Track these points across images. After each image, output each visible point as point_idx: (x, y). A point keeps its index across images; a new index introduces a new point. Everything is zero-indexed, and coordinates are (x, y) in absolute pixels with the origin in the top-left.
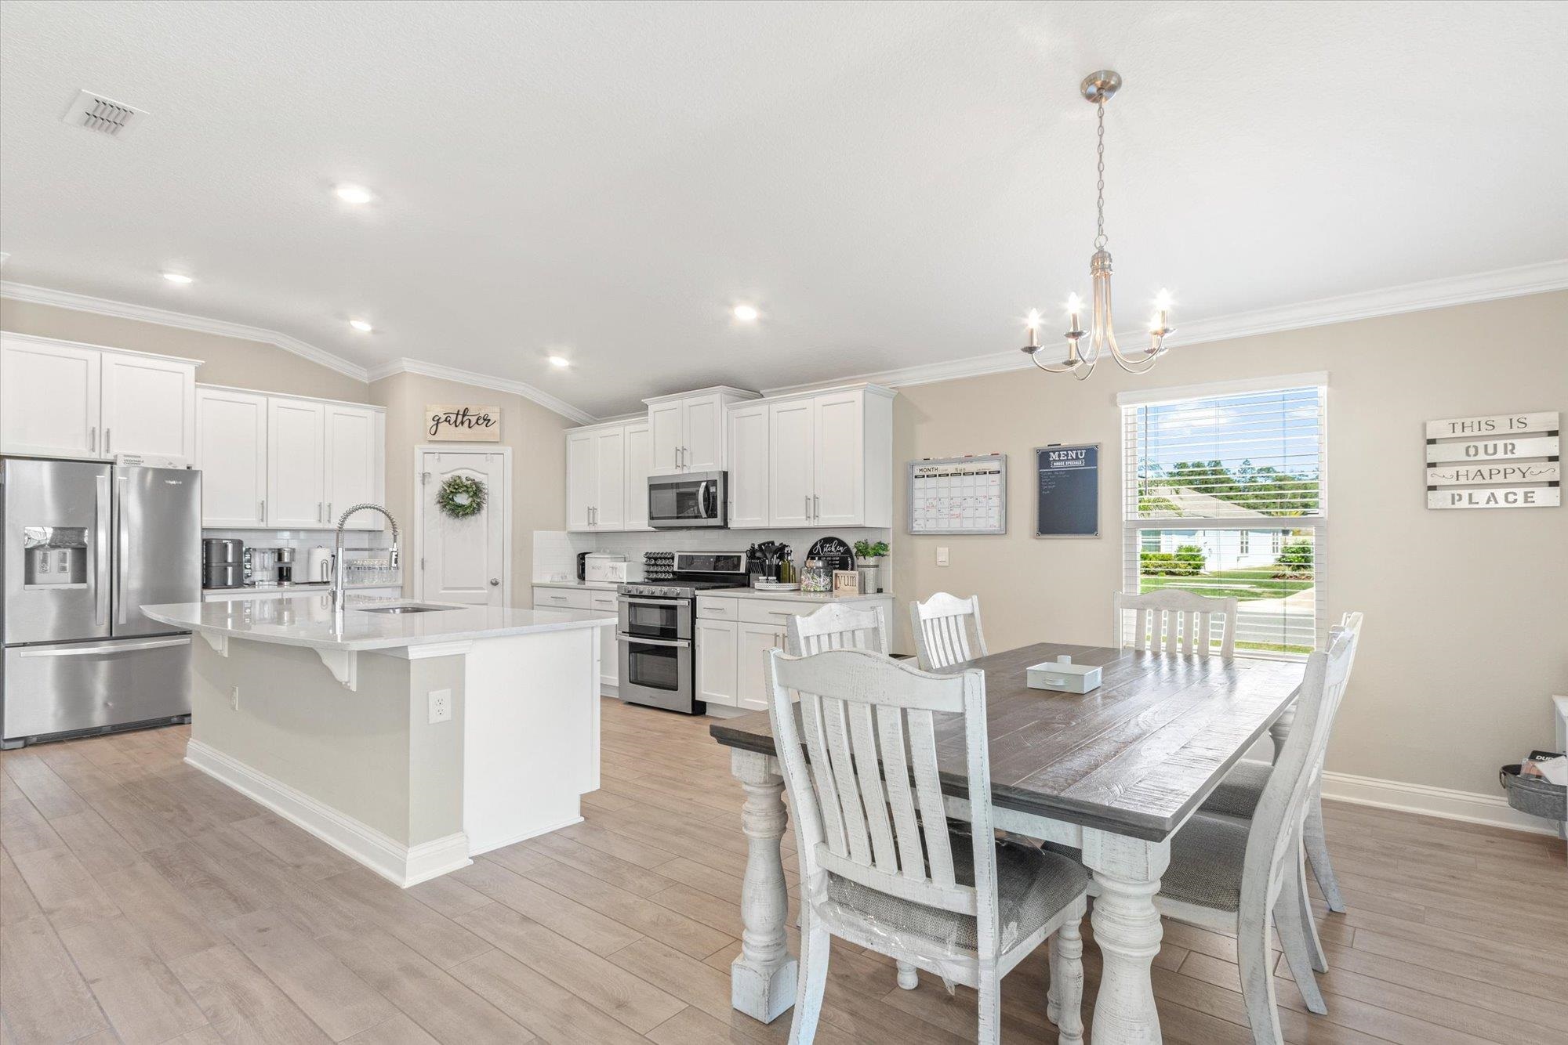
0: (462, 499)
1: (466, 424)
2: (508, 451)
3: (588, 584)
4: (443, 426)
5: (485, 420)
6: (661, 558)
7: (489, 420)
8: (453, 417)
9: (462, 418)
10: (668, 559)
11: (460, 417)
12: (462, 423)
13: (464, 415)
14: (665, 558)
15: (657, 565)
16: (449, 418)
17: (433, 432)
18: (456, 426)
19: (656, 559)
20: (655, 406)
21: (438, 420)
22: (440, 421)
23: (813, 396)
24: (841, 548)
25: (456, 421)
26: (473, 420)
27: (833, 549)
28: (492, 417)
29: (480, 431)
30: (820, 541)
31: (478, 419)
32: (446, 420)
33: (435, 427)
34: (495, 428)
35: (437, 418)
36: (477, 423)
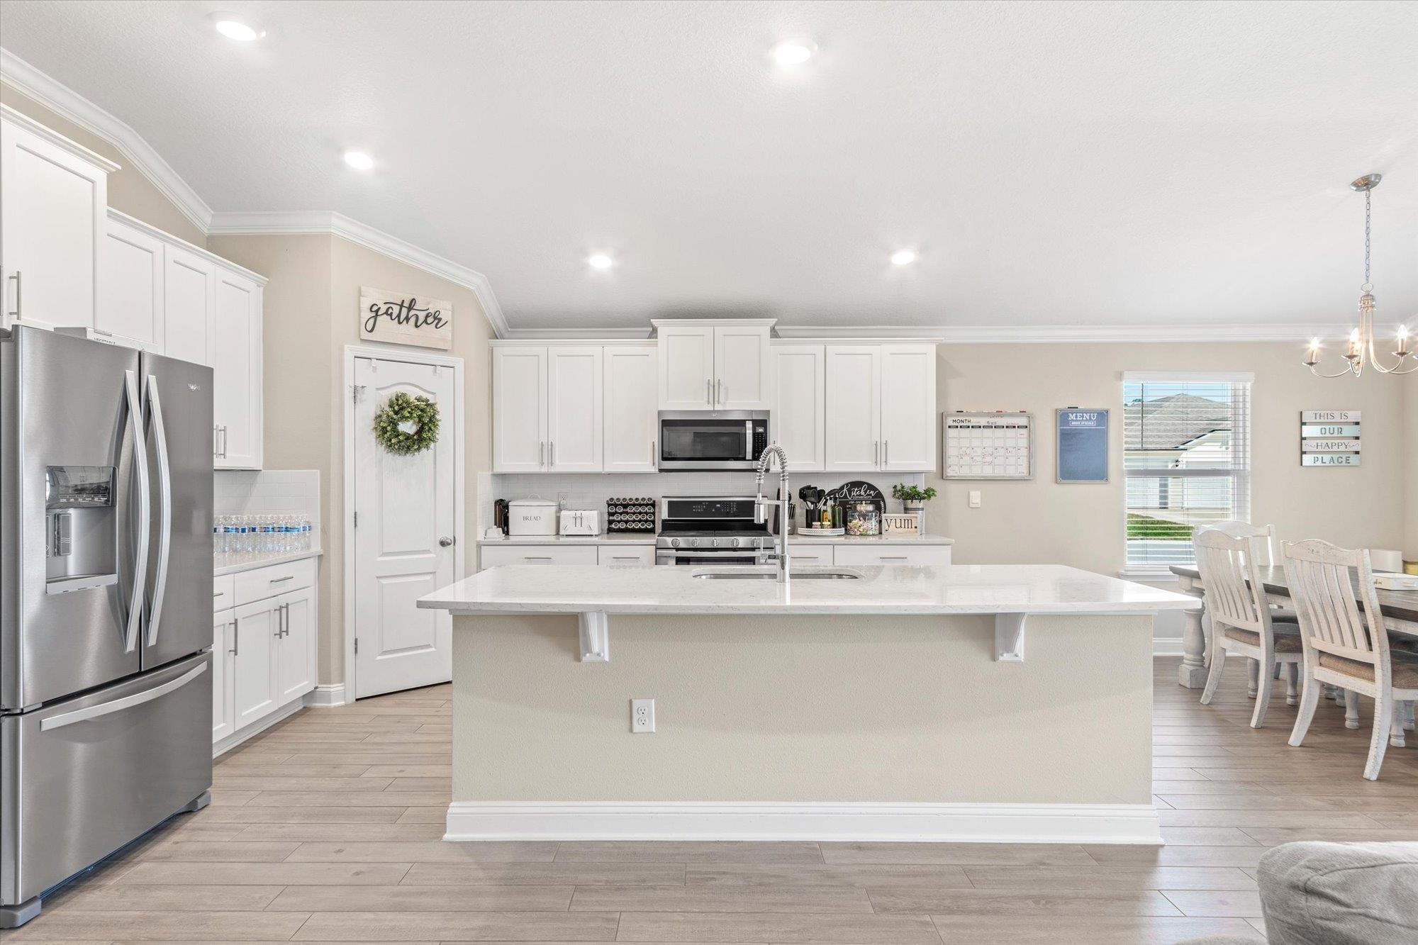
0: (408, 427)
1: (412, 320)
2: (459, 363)
3: (512, 539)
4: (383, 320)
5: (435, 318)
6: (634, 505)
7: (440, 320)
8: (396, 310)
9: (406, 312)
10: (647, 505)
11: (404, 311)
12: (407, 319)
13: (410, 308)
14: (640, 505)
15: (627, 513)
16: (390, 311)
17: (369, 328)
18: (400, 323)
19: (625, 506)
20: (665, 328)
21: (377, 311)
22: (379, 313)
23: (879, 344)
24: (872, 492)
25: (399, 316)
26: (422, 315)
27: (863, 493)
28: (445, 316)
29: (428, 334)
30: (847, 485)
31: (427, 316)
32: (386, 313)
33: (372, 320)
34: (445, 331)
35: (375, 308)
36: (425, 321)
